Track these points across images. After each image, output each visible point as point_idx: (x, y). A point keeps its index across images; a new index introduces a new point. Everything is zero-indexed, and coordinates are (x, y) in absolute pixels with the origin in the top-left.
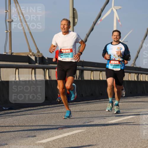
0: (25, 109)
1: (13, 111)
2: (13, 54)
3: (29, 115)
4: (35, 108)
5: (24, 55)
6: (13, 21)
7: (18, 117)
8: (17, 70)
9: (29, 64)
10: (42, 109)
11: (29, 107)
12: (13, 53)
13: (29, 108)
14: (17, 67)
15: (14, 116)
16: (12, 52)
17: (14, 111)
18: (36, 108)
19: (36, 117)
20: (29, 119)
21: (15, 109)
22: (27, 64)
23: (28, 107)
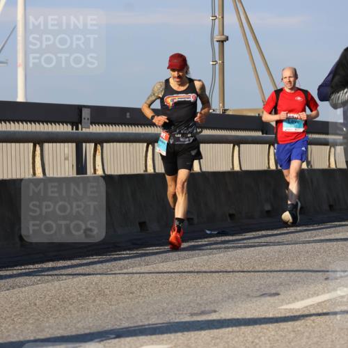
0: (254, 233)
1: (227, 238)
2: (227, 113)
3: (264, 248)
4: (275, 232)
5: (253, 114)
6: (227, 39)
7: (239, 251)
8: (236, 148)
9: (263, 134)
10: (292, 235)
11: (264, 230)
12: (227, 110)
13: (264, 233)
14: (237, 142)
15: (230, 250)
16: (226, 108)
17: (231, 238)
18: (279, 232)
19: (280, 251)
20: (263, 257)
21: (232, 235)
22: (259, 134)
23: (261, 230)
